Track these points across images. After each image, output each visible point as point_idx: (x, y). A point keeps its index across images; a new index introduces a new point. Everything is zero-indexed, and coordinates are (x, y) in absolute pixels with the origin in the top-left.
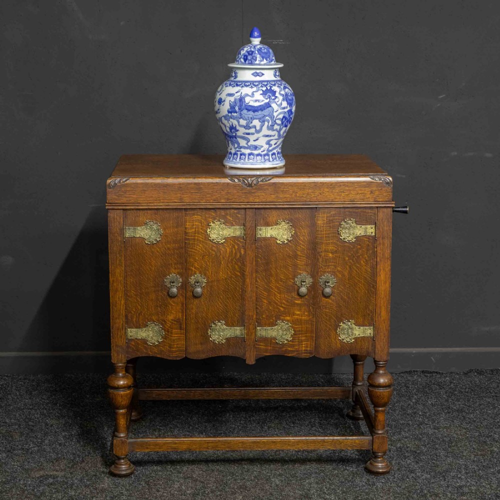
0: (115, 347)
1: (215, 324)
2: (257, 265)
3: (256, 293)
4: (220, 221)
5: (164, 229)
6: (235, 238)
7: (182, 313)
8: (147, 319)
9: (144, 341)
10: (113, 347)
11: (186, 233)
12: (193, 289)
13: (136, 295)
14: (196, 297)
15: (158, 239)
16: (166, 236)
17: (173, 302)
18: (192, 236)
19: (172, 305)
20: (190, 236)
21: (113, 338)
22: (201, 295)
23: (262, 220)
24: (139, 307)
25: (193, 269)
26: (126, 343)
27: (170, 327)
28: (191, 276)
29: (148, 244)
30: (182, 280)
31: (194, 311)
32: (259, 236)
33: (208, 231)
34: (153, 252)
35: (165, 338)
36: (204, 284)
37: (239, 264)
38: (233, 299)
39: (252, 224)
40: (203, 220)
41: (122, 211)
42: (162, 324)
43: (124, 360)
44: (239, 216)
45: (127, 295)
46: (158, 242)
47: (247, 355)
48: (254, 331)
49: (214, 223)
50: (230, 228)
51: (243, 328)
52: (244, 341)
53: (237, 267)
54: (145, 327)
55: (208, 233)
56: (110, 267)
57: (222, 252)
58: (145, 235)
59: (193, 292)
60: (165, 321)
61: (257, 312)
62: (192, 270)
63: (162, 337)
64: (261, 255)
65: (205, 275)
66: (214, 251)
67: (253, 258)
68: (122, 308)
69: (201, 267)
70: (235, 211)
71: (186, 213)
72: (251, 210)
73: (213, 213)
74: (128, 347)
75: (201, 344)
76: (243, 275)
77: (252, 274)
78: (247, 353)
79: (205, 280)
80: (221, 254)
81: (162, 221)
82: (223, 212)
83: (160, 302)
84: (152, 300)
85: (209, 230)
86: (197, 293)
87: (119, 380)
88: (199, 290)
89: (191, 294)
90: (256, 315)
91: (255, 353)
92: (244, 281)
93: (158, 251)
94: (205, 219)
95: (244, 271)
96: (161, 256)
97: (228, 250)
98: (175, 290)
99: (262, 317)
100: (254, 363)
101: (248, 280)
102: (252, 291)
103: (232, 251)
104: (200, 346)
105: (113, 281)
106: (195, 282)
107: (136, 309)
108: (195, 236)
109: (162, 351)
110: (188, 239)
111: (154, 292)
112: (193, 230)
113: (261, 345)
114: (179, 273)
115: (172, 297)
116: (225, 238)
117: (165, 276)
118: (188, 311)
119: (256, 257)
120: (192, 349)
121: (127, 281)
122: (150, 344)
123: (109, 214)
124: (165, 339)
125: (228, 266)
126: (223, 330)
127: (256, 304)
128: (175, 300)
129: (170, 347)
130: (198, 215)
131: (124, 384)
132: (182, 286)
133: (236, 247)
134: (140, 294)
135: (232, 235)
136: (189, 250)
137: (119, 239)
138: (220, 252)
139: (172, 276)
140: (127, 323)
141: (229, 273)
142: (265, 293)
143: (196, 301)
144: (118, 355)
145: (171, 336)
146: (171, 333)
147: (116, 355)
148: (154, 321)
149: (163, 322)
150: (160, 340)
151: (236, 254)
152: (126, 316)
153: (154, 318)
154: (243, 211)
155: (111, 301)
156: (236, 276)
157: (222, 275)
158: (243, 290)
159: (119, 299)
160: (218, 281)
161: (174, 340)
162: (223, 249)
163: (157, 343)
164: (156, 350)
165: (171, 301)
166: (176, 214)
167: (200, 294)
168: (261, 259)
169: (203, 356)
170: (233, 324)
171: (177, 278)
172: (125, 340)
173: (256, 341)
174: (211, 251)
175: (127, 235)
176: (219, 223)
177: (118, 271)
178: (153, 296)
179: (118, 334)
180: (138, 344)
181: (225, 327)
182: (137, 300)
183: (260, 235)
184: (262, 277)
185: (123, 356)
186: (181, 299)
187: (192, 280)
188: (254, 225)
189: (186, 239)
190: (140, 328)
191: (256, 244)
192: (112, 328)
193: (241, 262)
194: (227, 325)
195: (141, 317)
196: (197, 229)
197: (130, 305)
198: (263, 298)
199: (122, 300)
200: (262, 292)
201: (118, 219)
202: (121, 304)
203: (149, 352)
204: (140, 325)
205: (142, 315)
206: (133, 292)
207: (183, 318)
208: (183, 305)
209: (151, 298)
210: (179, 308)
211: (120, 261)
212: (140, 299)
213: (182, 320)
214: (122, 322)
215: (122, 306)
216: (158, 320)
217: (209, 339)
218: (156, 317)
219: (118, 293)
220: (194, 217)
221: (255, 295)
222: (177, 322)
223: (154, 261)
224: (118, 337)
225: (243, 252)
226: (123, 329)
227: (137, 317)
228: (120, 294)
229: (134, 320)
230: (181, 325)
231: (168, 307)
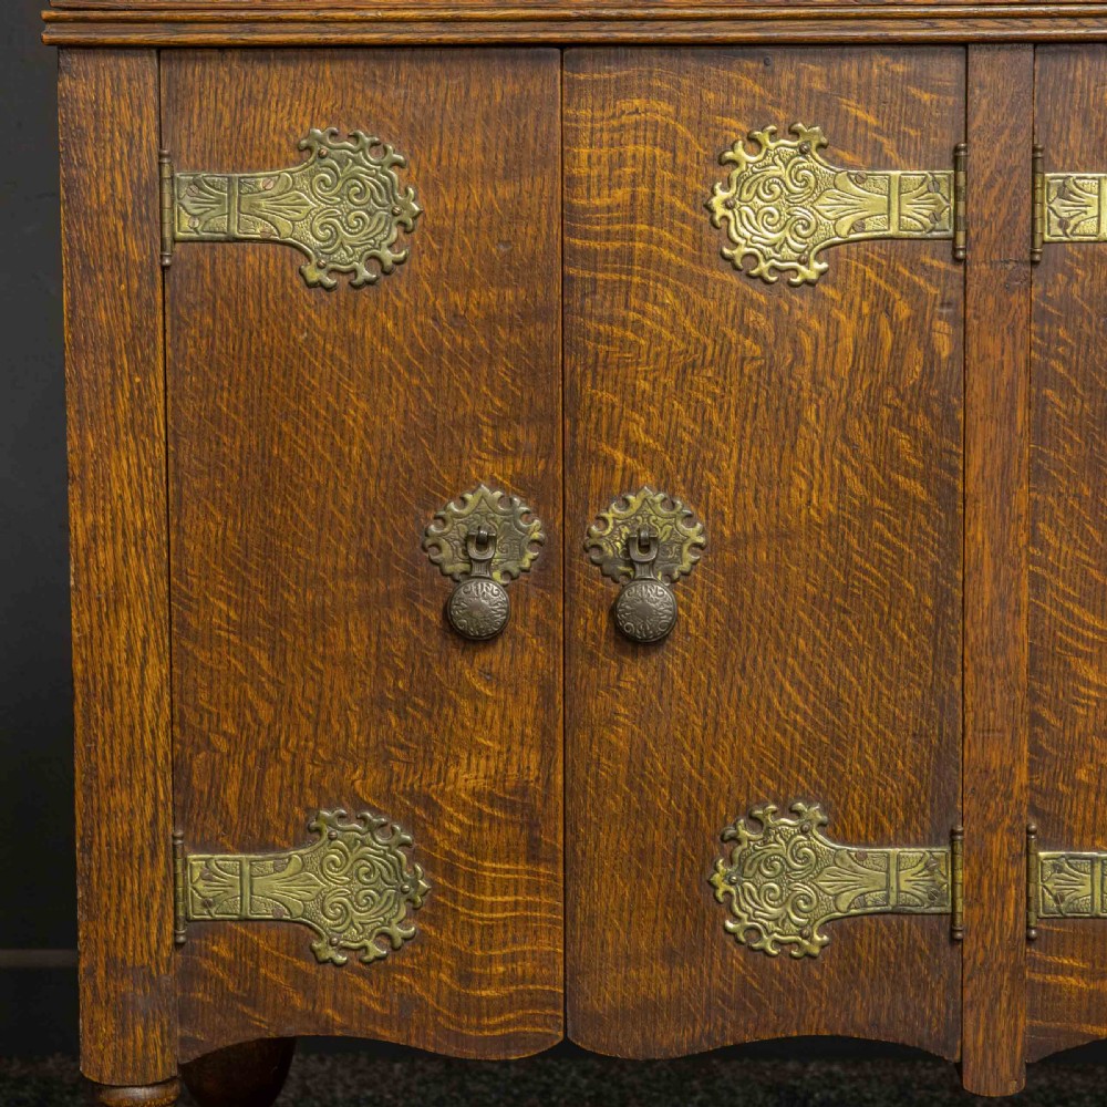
0: (101, 972)
1: (756, 822)
2: (1038, 431)
3: (1036, 614)
4: (795, 134)
5: (430, 187)
6: (894, 249)
7: (545, 748)
8: (320, 790)
9: (297, 934)
10: (91, 972)
11: (568, 214)
12: (614, 589)
13: (243, 630)
14: (634, 641)
15: (388, 256)
16: (438, 234)
17: (489, 676)
18: (608, 236)
19: (474, 695)
20: (597, 236)
21: (92, 918)
22: (671, 626)
23: (1075, 125)
24: (265, 713)
25: (619, 456)
26: (178, 945)
27: (460, 843)
28: (605, 499)
29: (320, 284)
30: (547, 527)
31: (619, 738)
32: (1052, 232)
33: (716, 202)
34: (351, 342)
35: (428, 911)
36: (689, 557)
37: (921, 421)
38: (880, 653)
39: (1008, 149)
40: (681, 129)
41: (149, 63)
42: (411, 823)
43: (164, 1063)
44: (926, 97)
45: (184, 626)
46: (386, 273)
47: (974, 1036)
48: (1013, 873)
49: (754, 142)
50: (860, 180)
51: (941, 851)
52: (954, 941)
53: (904, 442)
54: (297, 844)
55: (720, 211)
56: (73, 441)
57: (807, 344)
58: (302, 227)
59: (613, 611)
60: (429, 803)
61: (1035, 749)
62: (609, 464)
63: (415, 910)
64: (1064, 360)
65: (696, 493)
66: (757, 336)
67: (1012, 384)
68: (153, 710)
69: (671, 442)
70: (899, 68)
71: (572, 82)
72: (1003, 57)
73: (745, 77)
74: (189, 975)
75: (669, 956)
76: (951, 500)
77: (1007, 495)
78: (969, 1022)
79: (694, 533)
80: (798, 356)
81: (416, 134)
82: (814, 73)
83: (398, 674)
84: (348, 661)
85: (721, 195)
86: (644, 612)
88: (656, 595)
89: (603, 620)
90: (1031, 771)
91: (1023, 1022)
92: (954, 540)
93: (385, 338)
94: (699, 125)
95: (952, 470)
96: (409, 367)
97: (849, 327)
98: (489, 594)
99: (1075, 784)
100: (1012, 1089)
101: (977, 532)
102: (1003, 603)
103: (875, 336)
104: (660, 971)
105: (93, 533)
106: (628, 542)
107: (242, 727)
108: (631, 235)
109: (409, 1004)
110: (585, 252)
111: (364, 604)
112: (621, 195)
113: (1059, 970)
114: (522, 485)
115: (469, 638)
116: (827, 251)
117: (432, 499)
118: (583, 737)
119: (1036, 375)
120: (607, 991)
121: (180, 530)
122: (331, 953)
123: (65, 83)
124: (433, 920)
125: (846, 439)
126: (815, 866)
127: (1033, 696)
128: (495, 657)
129: (466, 978)
130: (650, 92)
132: (543, 565)
133: (903, 310)
134: (272, 619)
135: (875, 226)
136: (592, 325)
137: (135, 250)
138: (795, 341)
139: (483, 500)
140: (182, 812)
141: (856, 485)
142: (1089, 618)
143: (636, 673)
144: (124, 1029)
145: (472, 904)
146: (473, 881)
147: (107, 1029)
148: (359, 804)
149: (420, 811)
150: (398, 932)
151: (898, 352)
152: (178, 768)
153: (361, 780)
154: (946, 69)
155: (78, 667)
156: (905, 502)
157: (810, 498)
158: (943, 598)
159: (130, 650)
160: (782, 535)
161: (489, 929)
162: (814, 323)
163: (376, 950)
164: (368, 995)
165: (469, 670)
166: (502, 84)
167: (666, 620)
168: (1064, 387)
169: (674, 1039)
170: (879, 828)
171: (512, 516)
172: (169, 927)
173: (1029, 940)
174: (733, 335)
175: (186, 226)
176: (788, 145)
177: (122, 465)
178: (352, 638)
179: (121, 889)
180: (254, 952)
181: (823, 843)
182: (252, 664)
183: (1063, 224)
184: (1069, 512)
185: (155, 1035)
186: (532, 656)
187: (611, 528)
188: (1021, 158)
189: (567, 255)
190: (265, 846)
191: (1037, 290)
192: (87, 849)
193: (936, 409)
194: (837, 829)
195: (273, 771)
196: (643, 190)
197: (204, 695)
198: (1078, 653)
199: (153, 660)
200: (1070, 615)
201: (126, 114)
202: (142, 686)
203: (329, 1011)
204: (266, 826)
205: (278, 760)
206: (223, 606)
207: (548, 783)
208: (547, 700)
209: (342, 647)
210: (524, 713)
211: (138, 400)
212: (271, 658)
213: (546, 799)
214: (149, 810)
215: (149, 699)
216: (389, 797)
217: (717, 924)
218: (376, 777)
219: (124, 615)
220: (625, 105)
221: (1022, 631)
222: (508, 806)
223: (363, 405)
224: (126, 906)
225: (944, 345)
226: (154, 855)
227: (246, 772)
228: (137, 620)
229: (231, 796)
230: (535, 827)
231: (449, 711)
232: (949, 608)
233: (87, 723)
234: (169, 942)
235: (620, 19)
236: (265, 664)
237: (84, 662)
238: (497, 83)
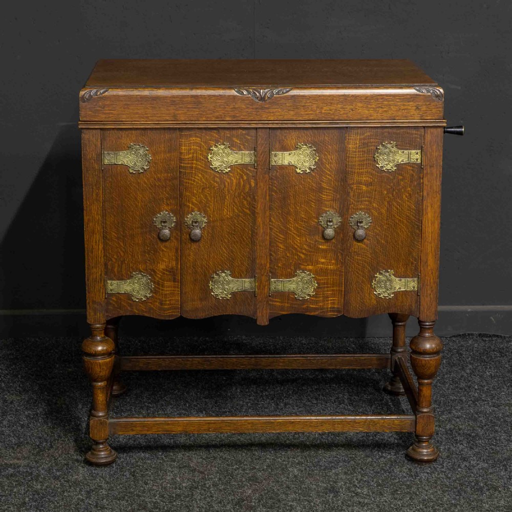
0: (91, 303)
1: (218, 275)
2: (271, 200)
3: (270, 235)
4: (224, 144)
5: (154, 155)
6: (244, 166)
7: (177, 260)
8: (133, 269)
9: (128, 296)
10: (89, 303)
11: (181, 160)
12: (190, 230)
13: (118, 238)
14: (193, 240)
15: (145, 167)
16: (156, 163)
17: (165, 247)
18: (188, 163)
19: (163, 251)
20: (186, 164)
21: (89, 293)
22: (201, 238)
23: (278, 143)
24: (122, 254)
25: (191, 205)
26: (105, 298)
27: (160, 279)
28: (188, 213)
29: (132, 173)
30: (177, 219)
31: (191, 258)
32: (273, 163)
33: (209, 157)
34: (138, 183)
35: (154, 292)
36: (204, 225)
37: (248, 199)
38: (241, 243)
39: (265, 148)
40: (202, 143)
41: (99, 131)
42: (151, 275)
43: (103, 320)
44: (249, 138)
45: (106, 237)
46: (145, 170)
47: (259, 314)
48: (266, 283)
49: (217, 147)
50: (236, 153)
51: (253, 279)
52: (255, 296)
53: (245, 202)
54: (129, 279)
55: (210, 159)
56: (85, 203)
57: (227, 184)
58: (129, 162)
59: (190, 235)
60: (154, 271)
61: (270, 260)
62: (188, 207)
63: (151, 291)
64: (276, 187)
65: (206, 212)
66: (217, 182)
67: (266, 191)
68: (100, 253)
69: (201, 202)
70: (244, 132)
71: (181, 135)
72: (263, 130)
73: (215, 134)
74: (108, 304)
75: (201, 300)
76: (254, 213)
77: (265, 213)
78: (258, 311)
79: (205, 220)
80: (225, 186)
81: (151, 144)
82: (228, 133)
83: (148, 246)
84: (138, 244)
85: (210, 156)
86: (195, 235)
87: (97, 346)
88: (198, 231)
89: (188, 237)
90: (270, 264)
91: (268, 311)
92: (254, 221)
93: (145, 182)
94: (205, 143)
95: (255, 208)
96: (150, 188)
97: (235, 181)
98: (167, 232)
99: (278, 266)
100: (267, 324)
101: (260, 220)
102: (264, 232)
103: (239, 183)
104: (199, 302)
105: (89, 220)
106: (192, 222)
107: (118, 257)
108: (193, 163)
109: (151, 309)
110: (184, 167)
111: (141, 233)
112: (191, 156)
113: (276, 301)
114: (172, 211)
115: (163, 240)
116: (231, 167)
117: (154, 214)
118: (184, 258)
119: (271, 190)
120: (189, 306)
121: (105, 219)
122: (135, 299)
123: (83, 135)
124: (155, 293)
125: (234, 202)
126: (228, 283)
127: (270, 250)
128: (167, 244)
129: (161, 304)
130: (196, 136)
131: (102, 350)
132: (176, 226)
133: (245, 178)
134: (123, 237)
135: (240, 162)
136: (185, 181)
137: (96, 167)
138: (224, 183)
139: (164, 214)
140: (106, 273)
141: (237, 211)
142: (281, 236)
143: (194, 246)
144: (95, 314)
145: (162, 290)
146: (163, 286)
147: (92, 314)
148: (140, 271)
149: (152, 273)
150: (148, 295)
151: (244, 186)
152: (106, 265)
153: (141, 267)
154: (253, 132)
155: (86, 246)
156: (245, 214)
157: (227, 213)
158: (253, 232)
159: (96, 242)
160: (222, 220)
161: (166, 295)
162: (228, 180)
163: (144, 299)
164: (143, 307)
165: (162, 246)
166: (167, 136)
167: (200, 236)
168: (276, 192)
169: (201, 315)
170: (241, 275)
171: (170, 217)
172: (104, 295)
173: (270, 296)
174: (212, 182)
175: (106, 162)
176: (223, 147)
177: (94, 207)
178: (139, 240)
179: (95, 287)
180: (121, 299)
181: (230, 278)
182: (119, 244)
183: (275, 162)
184: (277, 216)
185: (101, 315)
186: (174, 243)
187: (189, 219)
188: (267, 149)
189: (180, 167)
190: (122, 279)
191: (270, 174)
192: (88, 280)
193: (252, 196)
194: (233, 275)
195: (124, 266)
196: (195, 155)
197: (110, 251)
198: (279, 242)
199: (100, 244)
200: (277, 235)
201: (95, 141)
202: (99, 249)
203: (135, 310)
204: (122, 275)
205: (125, 263)
206: (114, 234)
207: (177, 267)
208: (177, 251)
209: (137, 241)
210: (172, 254)
211: (97, 195)
212: (123, 244)
213: (177, 270)
214: (100, 273)
216: (146, 270)
217: (210, 293)
218: (144, 266)
219: (95, 236)
220: (191, 139)
221: (268, 238)
222: (170, 272)
223: (141, 196)
224: (95, 291)
225: (253, 184)
226: (101, 281)
227: (118, 265)
228: (97, 237)
229: (116, 270)
230: (175, 275)
231: (158, 254)
232: (254, 234)
233: (88, 257)
234: (104, 297)
235: (190, 123)
236: (122, 245)
237: (87, 244)
238: (167, 135)
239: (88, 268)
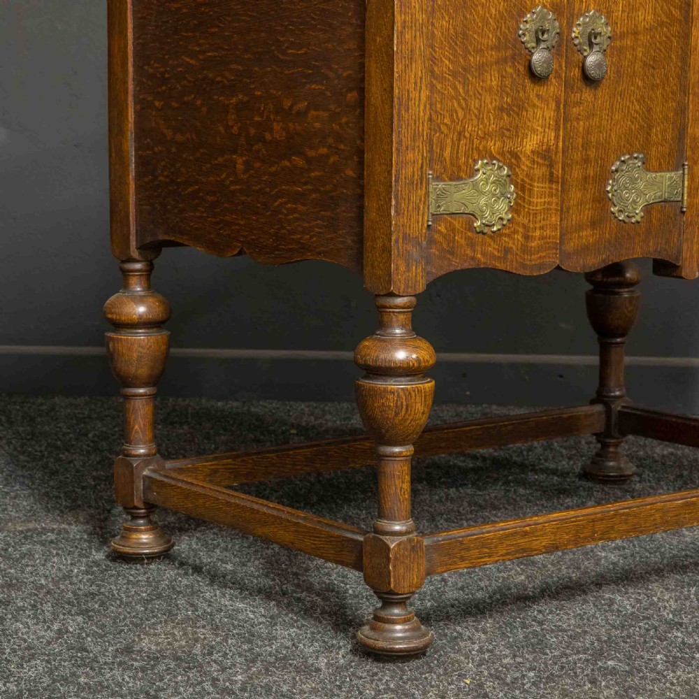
0: (400, 242)
1: (623, 163)
7: (557, 129)
8: (477, 149)
9: (468, 220)
10: (397, 242)
12: (582, 57)
13: (454, 74)
17: (539, 96)
19: (534, 106)
21: (397, 214)
24: (461, 113)
26: (428, 226)
27: (528, 175)
28: (579, 15)
30: (561, 27)
35: (515, 207)
36: (606, 43)
38: (664, 87)
42: (510, 166)
43: (422, 284)
47: (686, 254)
51: (679, 173)
52: (682, 212)
54: (470, 177)
59: (583, 68)
60: (517, 157)
63: (511, 207)
65: (609, 14)
68: (423, 112)
74: (431, 241)
75: (593, 225)
78: (685, 246)
79: (609, 32)
83: (508, 95)
84: (490, 89)
89: (580, 71)
92: (688, 37)
95: (689, 6)
104: (589, 232)
105: (404, 25)
106: (590, 34)
107: (453, 121)
109: (507, 251)
111: (497, 62)
114: (554, 7)
115: (534, 77)
117: (522, 12)
118: (569, 124)
120: (572, 243)
122: (481, 228)
124: (517, 211)
129: (527, 238)
134: (464, 69)
139: (541, 13)
140: (431, 162)
143: (587, 95)
144: (408, 269)
145: (530, 203)
146: (531, 193)
147: (402, 268)
148: (492, 157)
149: (512, 158)
150: (505, 217)
153: (493, 146)
156: (673, 20)
157: (645, 17)
158: (684, 63)
159: (415, 83)
160: (636, 34)
161: (535, 214)
163: (497, 226)
164: (493, 248)
165: (533, 91)
170: (660, 164)
172: (426, 218)
178: (493, 78)
179: (409, 200)
180: (454, 229)
182: (455, 89)
185: (420, 270)
186: (553, 87)
187: (581, 28)
190: (459, 178)
192: (397, 181)
194: (647, 165)
195: (463, 142)
197: (439, 106)
199: (424, 87)
202: (419, 100)
203: (479, 256)
204: (459, 168)
205: (465, 137)
206: (447, 62)
207: (557, 146)
208: (558, 107)
209: (489, 82)
210: (550, 114)
212: (464, 87)
213: (556, 153)
214: (420, 162)
215: (422, 107)
216: (503, 154)
217: (609, 209)
218: (499, 145)
219: (414, 66)
222: (544, 158)
224: (410, 208)
226: (421, 183)
227: (453, 143)
228: (418, 69)
229: (447, 154)
230: (551, 166)
231: (524, 113)
233: (399, 119)
234: (426, 225)
236: (461, 91)
237: (399, 88)
239: (398, 150)
